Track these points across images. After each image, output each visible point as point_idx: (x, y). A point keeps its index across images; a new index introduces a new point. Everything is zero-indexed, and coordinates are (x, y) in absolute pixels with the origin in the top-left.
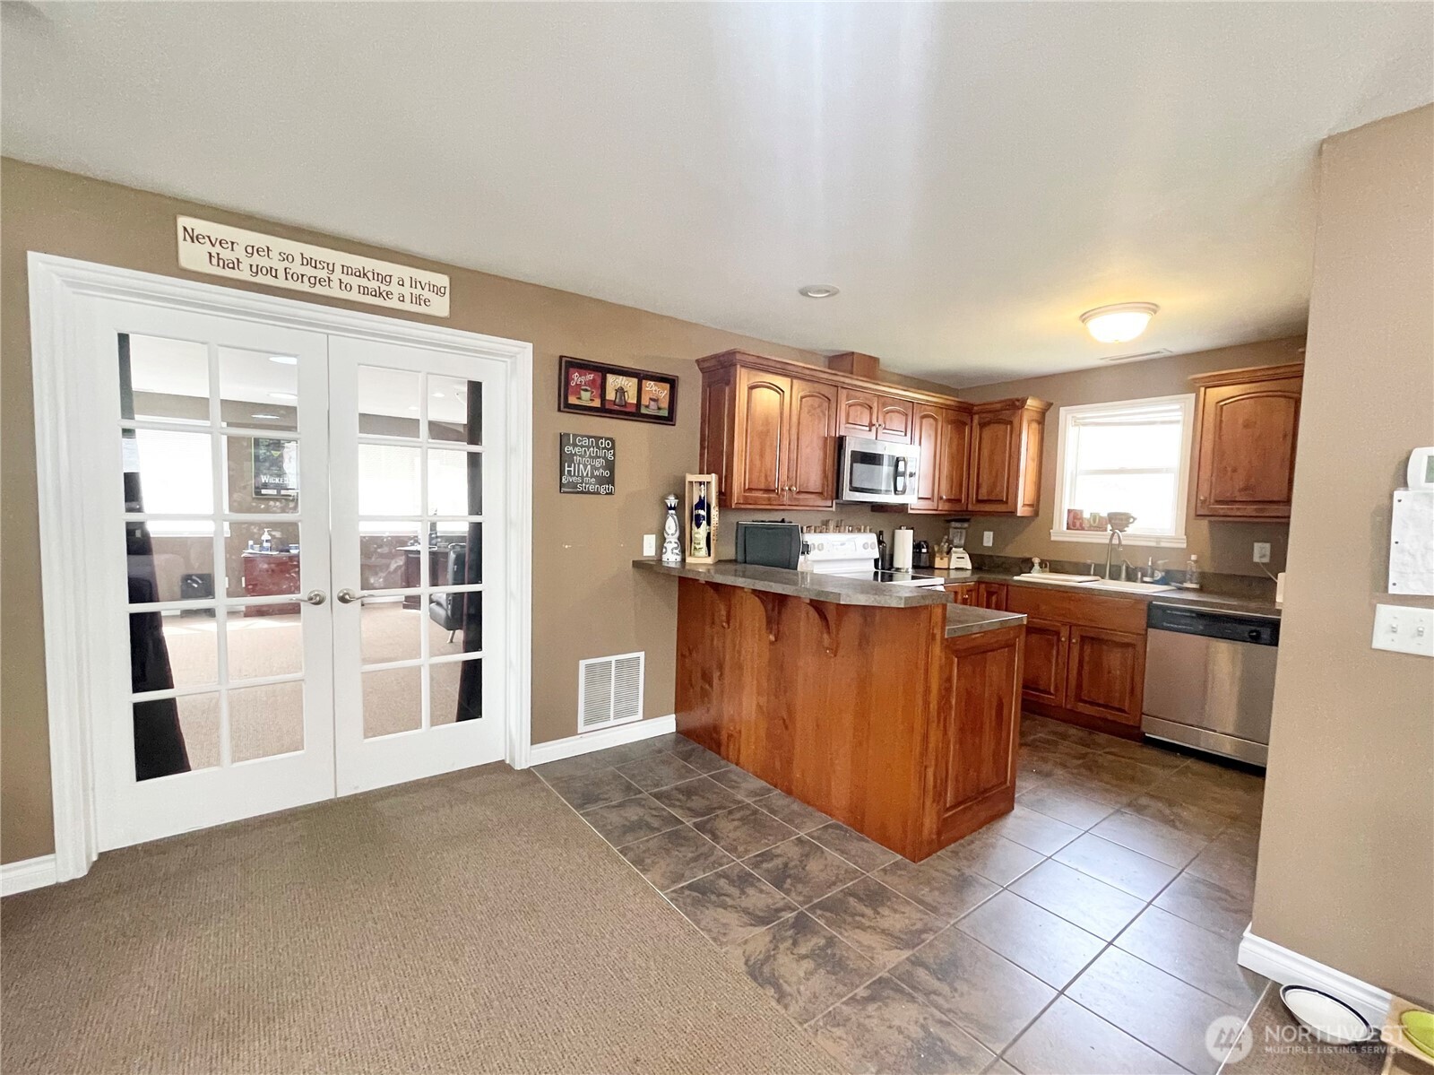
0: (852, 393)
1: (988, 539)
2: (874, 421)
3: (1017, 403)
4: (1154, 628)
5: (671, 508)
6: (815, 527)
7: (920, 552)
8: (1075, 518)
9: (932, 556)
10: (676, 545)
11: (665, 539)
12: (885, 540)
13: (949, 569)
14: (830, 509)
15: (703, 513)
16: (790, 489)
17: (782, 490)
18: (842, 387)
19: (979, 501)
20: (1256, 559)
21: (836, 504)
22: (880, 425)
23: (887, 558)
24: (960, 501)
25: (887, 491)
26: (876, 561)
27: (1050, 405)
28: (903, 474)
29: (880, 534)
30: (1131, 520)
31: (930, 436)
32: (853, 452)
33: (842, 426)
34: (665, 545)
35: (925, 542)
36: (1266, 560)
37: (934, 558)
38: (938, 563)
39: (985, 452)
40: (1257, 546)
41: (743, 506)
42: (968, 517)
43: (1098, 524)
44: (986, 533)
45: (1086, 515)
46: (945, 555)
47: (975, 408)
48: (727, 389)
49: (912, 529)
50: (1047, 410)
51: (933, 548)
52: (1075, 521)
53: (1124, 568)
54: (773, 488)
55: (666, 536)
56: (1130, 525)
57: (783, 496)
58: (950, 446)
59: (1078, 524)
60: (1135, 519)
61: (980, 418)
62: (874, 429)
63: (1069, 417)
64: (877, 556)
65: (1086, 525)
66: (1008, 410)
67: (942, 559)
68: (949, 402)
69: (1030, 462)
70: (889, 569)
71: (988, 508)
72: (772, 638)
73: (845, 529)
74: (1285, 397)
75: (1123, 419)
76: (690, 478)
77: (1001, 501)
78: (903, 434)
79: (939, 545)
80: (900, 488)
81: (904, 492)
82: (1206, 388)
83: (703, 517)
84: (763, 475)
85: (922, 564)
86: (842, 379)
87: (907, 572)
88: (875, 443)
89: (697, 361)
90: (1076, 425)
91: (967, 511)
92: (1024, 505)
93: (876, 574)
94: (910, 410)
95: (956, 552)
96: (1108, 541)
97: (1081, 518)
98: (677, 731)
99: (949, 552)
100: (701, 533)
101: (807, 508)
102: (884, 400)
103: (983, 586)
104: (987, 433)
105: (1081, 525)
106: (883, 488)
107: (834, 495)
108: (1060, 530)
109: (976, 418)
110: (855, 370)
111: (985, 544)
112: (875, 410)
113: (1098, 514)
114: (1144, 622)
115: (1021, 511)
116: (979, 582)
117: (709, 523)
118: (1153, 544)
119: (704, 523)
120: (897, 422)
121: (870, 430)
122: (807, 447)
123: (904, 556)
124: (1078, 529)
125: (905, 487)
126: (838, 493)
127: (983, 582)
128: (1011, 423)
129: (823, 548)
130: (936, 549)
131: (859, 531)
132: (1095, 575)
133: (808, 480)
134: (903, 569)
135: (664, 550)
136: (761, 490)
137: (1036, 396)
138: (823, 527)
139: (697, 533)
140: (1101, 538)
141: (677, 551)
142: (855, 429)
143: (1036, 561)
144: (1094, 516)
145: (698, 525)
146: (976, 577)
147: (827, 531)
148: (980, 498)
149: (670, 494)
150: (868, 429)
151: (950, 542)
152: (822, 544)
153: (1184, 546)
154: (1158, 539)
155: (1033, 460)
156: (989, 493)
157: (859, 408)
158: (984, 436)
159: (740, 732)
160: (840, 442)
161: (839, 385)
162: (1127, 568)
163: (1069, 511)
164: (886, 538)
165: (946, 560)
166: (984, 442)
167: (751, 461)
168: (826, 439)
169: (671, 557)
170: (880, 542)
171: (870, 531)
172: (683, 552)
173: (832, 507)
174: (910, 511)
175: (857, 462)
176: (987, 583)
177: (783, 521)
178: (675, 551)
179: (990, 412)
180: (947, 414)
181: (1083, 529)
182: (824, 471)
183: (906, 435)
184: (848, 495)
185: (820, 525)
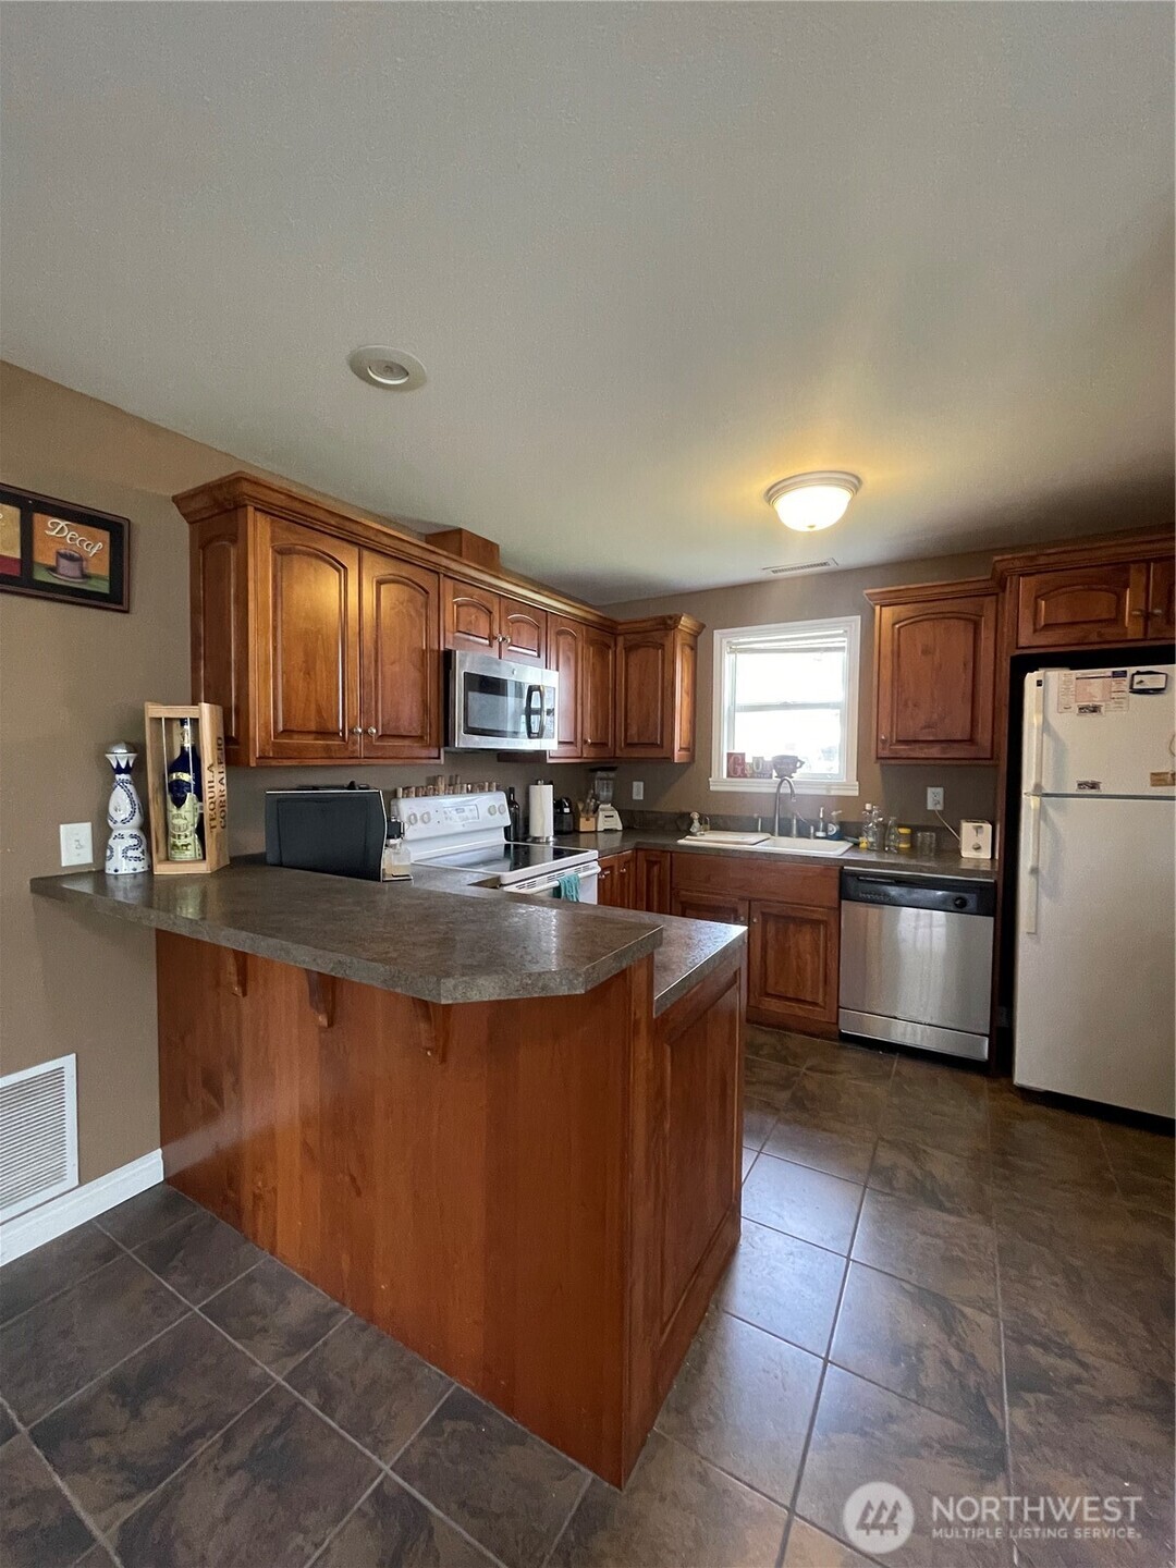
0: (462, 586)
1: (638, 791)
2: (496, 632)
3: (669, 622)
4: (847, 899)
5: (119, 770)
6: (417, 788)
7: (562, 812)
8: (735, 763)
9: (575, 815)
10: (135, 842)
11: (111, 830)
12: (516, 800)
13: (596, 831)
14: (437, 761)
15: (187, 777)
16: (365, 732)
17: (351, 732)
18: (445, 575)
19: (629, 745)
20: (930, 806)
21: (445, 752)
22: (504, 639)
23: (521, 823)
24: (605, 744)
25: (515, 734)
26: (507, 829)
27: (703, 626)
28: (538, 712)
29: (510, 792)
30: (798, 764)
31: (569, 659)
32: (467, 675)
33: (449, 636)
34: (111, 842)
35: (567, 799)
36: (940, 807)
37: (579, 821)
38: (584, 825)
39: (634, 684)
40: (930, 791)
41: (274, 763)
42: (614, 765)
43: (760, 770)
44: (635, 784)
45: (748, 760)
46: (591, 814)
47: (620, 627)
48: (233, 551)
49: (551, 783)
50: (699, 633)
51: (577, 806)
52: (737, 765)
53: (795, 822)
54: (335, 730)
55: (111, 824)
56: (798, 770)
57: (354, 743)
58: (593, 675)
59: (739, 769)
60: (802, 763)
61: (625, 639)
62: (496, 644)
63: (724, 641)
64: (509, 823)
65: (748, 771)
66: (657, 630)
67: (588, 820)
68: (590, 617)
69: (684, 695)
70: (524, 840)
71: (637, 753)
72: (323, 1020)
73: (462, 787)
74: (965, 619)
75: (784, 645)
76: (155, 711)
77: (654, 745)
78: (536, 654)
79: (584, 802)
80: (535, 729)
81: (540, 735)
82: (882, 606)
83: (189, 784)
84: (313, 706)
85: (565, 828)
86: (445, 562)
87: (547, 842)
88: (499, 664)
89: (175, 499)
90: (733, 651)
91: (615, 757)
92: (681, 749)
93: (507, 847)
94: (542, 620)
95: (603, 810)
96: (775, 790)
97: (743, 762)
98: (167, 1180)
99: (596, 810)
100: (185, 816)
101: (400, 762)
102: (509, 603)
103: (640, 853)
104: (635, 658)
105: (743, 770)
106: (510, 728)
107: (442, 741)
108: (720, 780)
109: (621, 640)
110: (464, 549)
111: (635, 797)
112: (496, 615)
113: (762, 758)
114: (835, 894)
115: (678, 756)
116: (636, 850)
117: (200, 797)
118: (824, 793)
119: (190, 797)
120: (527, 634)
121: (490, 645)
122: (393, 663)
123: (543, 822)
124: (740, 777)
125: (542, 728)
126: (446, 737)
127: (641, 849)
128: (662, 646)
129: (429, 820)
130: (581, 807)
131: (482, 789)
132: (762, 831)
133: (398, 719)
134: (542, 838)
135: (108, 853)
136: (309, 732)
137: (690, 614)
138: (429, 788)
139: (179, 816)
140: (766, 786)
141: (137, 853)
142: (469, 640)
143: (696, 816)
144: (757, 760)
145: (179, 802)
146: (631, 844)
147: (435, 793)
148: (629, 741)
149: (116, 743)
150: (487, 642)
151: (596, 797)
152: (428, 813)
153: (856, 793)
154: (829, 786)
155: (688, 694)
156: (639, 735)
157: (473, 610)
158: (631, 663)
159: (275, 1190)
160: (447, 659)
161: (442, 570)
162: (798, 821)
163: (729, 755)
164: (518, 797)
165: (593, 820)
166: (631, 670)
167: (287, 684)
168: (424, 653)
169: (124, 862)
170: (511, 803)
171: (498, 789)
172: (149, 851)
173: (439, 758)
174: (549, 761)
175: (474, 691)
176: (646, 850)
177: (352, 786)
178: (130, 853)
179: (638, 633)
180: (587, 631)
181: (745, 776)
182: (424, 703)
183: (539, 656)
184: (463, 741)
185: (424, 784)
